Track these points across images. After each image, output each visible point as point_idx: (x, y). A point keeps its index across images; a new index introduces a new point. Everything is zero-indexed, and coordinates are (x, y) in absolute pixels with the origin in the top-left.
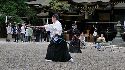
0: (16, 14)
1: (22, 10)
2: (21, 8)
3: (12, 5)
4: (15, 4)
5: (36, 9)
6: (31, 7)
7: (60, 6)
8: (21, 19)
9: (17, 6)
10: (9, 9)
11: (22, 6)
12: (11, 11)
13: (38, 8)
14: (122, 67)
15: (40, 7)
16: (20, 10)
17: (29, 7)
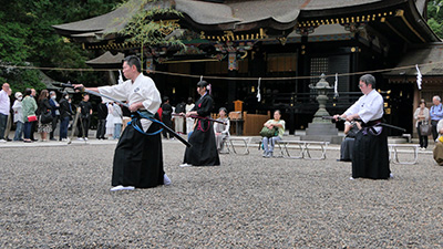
0: (28, 60)
1: (44, 47)
2: (41, 42)
3: (14, 33)
4: (25, 31)
5: (87, 44)
6: (71, 39)
7: (156, 34)
8: (42, 74)
9: (29, 37)
10: (5, 46)
11: (45, 36)
12: (11, 52)
13: (91, 41)
14: (331, 198)
15: (98, 38)
16: (40, 48)
17: (66, 40)
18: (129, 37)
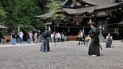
0: (30, 24)
1: (34, 21)
2: (33, 20)
3: (27, 19)
4: (29, 18)
5: (43, 20)
6: (40, 19)
7: (58, 17)
8: (33, 28)
9: (30, 19)
10: (25, 22)
11: (34, 19)
12: (26, 23)
13: (44, 19)
15: (45, 19)
16: (33, 22)
17: (38, 20)
18: (51, 18)
